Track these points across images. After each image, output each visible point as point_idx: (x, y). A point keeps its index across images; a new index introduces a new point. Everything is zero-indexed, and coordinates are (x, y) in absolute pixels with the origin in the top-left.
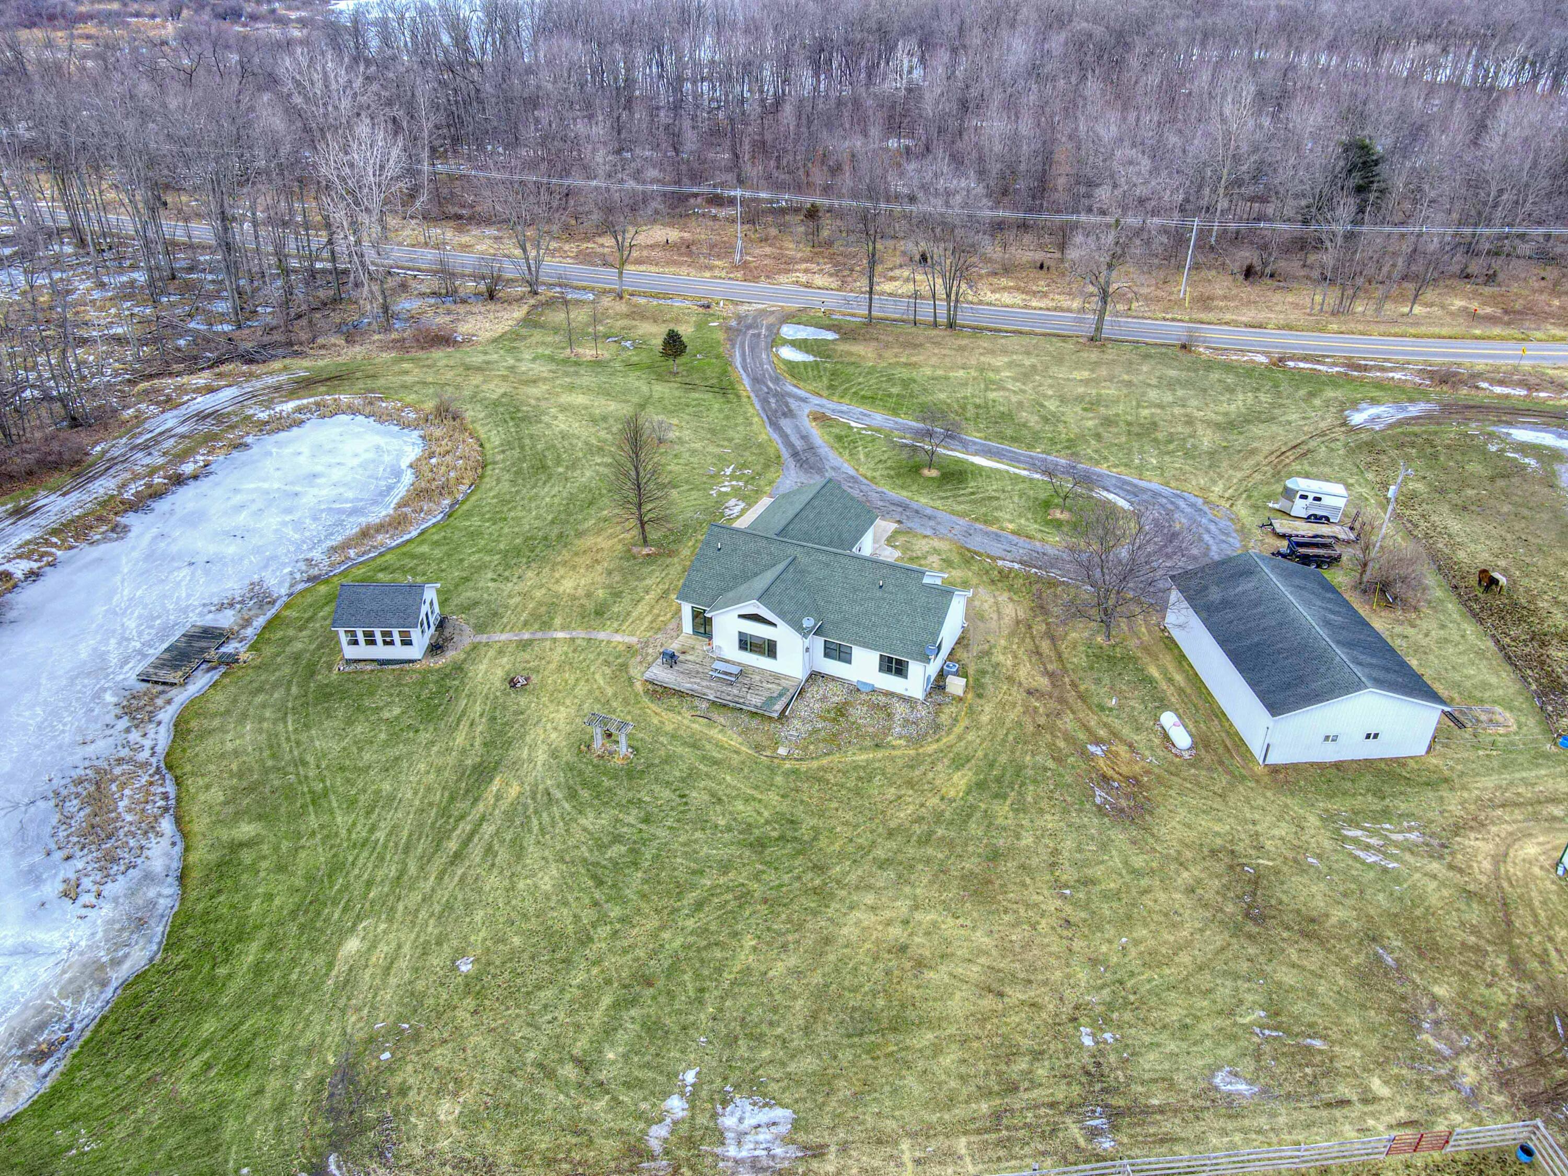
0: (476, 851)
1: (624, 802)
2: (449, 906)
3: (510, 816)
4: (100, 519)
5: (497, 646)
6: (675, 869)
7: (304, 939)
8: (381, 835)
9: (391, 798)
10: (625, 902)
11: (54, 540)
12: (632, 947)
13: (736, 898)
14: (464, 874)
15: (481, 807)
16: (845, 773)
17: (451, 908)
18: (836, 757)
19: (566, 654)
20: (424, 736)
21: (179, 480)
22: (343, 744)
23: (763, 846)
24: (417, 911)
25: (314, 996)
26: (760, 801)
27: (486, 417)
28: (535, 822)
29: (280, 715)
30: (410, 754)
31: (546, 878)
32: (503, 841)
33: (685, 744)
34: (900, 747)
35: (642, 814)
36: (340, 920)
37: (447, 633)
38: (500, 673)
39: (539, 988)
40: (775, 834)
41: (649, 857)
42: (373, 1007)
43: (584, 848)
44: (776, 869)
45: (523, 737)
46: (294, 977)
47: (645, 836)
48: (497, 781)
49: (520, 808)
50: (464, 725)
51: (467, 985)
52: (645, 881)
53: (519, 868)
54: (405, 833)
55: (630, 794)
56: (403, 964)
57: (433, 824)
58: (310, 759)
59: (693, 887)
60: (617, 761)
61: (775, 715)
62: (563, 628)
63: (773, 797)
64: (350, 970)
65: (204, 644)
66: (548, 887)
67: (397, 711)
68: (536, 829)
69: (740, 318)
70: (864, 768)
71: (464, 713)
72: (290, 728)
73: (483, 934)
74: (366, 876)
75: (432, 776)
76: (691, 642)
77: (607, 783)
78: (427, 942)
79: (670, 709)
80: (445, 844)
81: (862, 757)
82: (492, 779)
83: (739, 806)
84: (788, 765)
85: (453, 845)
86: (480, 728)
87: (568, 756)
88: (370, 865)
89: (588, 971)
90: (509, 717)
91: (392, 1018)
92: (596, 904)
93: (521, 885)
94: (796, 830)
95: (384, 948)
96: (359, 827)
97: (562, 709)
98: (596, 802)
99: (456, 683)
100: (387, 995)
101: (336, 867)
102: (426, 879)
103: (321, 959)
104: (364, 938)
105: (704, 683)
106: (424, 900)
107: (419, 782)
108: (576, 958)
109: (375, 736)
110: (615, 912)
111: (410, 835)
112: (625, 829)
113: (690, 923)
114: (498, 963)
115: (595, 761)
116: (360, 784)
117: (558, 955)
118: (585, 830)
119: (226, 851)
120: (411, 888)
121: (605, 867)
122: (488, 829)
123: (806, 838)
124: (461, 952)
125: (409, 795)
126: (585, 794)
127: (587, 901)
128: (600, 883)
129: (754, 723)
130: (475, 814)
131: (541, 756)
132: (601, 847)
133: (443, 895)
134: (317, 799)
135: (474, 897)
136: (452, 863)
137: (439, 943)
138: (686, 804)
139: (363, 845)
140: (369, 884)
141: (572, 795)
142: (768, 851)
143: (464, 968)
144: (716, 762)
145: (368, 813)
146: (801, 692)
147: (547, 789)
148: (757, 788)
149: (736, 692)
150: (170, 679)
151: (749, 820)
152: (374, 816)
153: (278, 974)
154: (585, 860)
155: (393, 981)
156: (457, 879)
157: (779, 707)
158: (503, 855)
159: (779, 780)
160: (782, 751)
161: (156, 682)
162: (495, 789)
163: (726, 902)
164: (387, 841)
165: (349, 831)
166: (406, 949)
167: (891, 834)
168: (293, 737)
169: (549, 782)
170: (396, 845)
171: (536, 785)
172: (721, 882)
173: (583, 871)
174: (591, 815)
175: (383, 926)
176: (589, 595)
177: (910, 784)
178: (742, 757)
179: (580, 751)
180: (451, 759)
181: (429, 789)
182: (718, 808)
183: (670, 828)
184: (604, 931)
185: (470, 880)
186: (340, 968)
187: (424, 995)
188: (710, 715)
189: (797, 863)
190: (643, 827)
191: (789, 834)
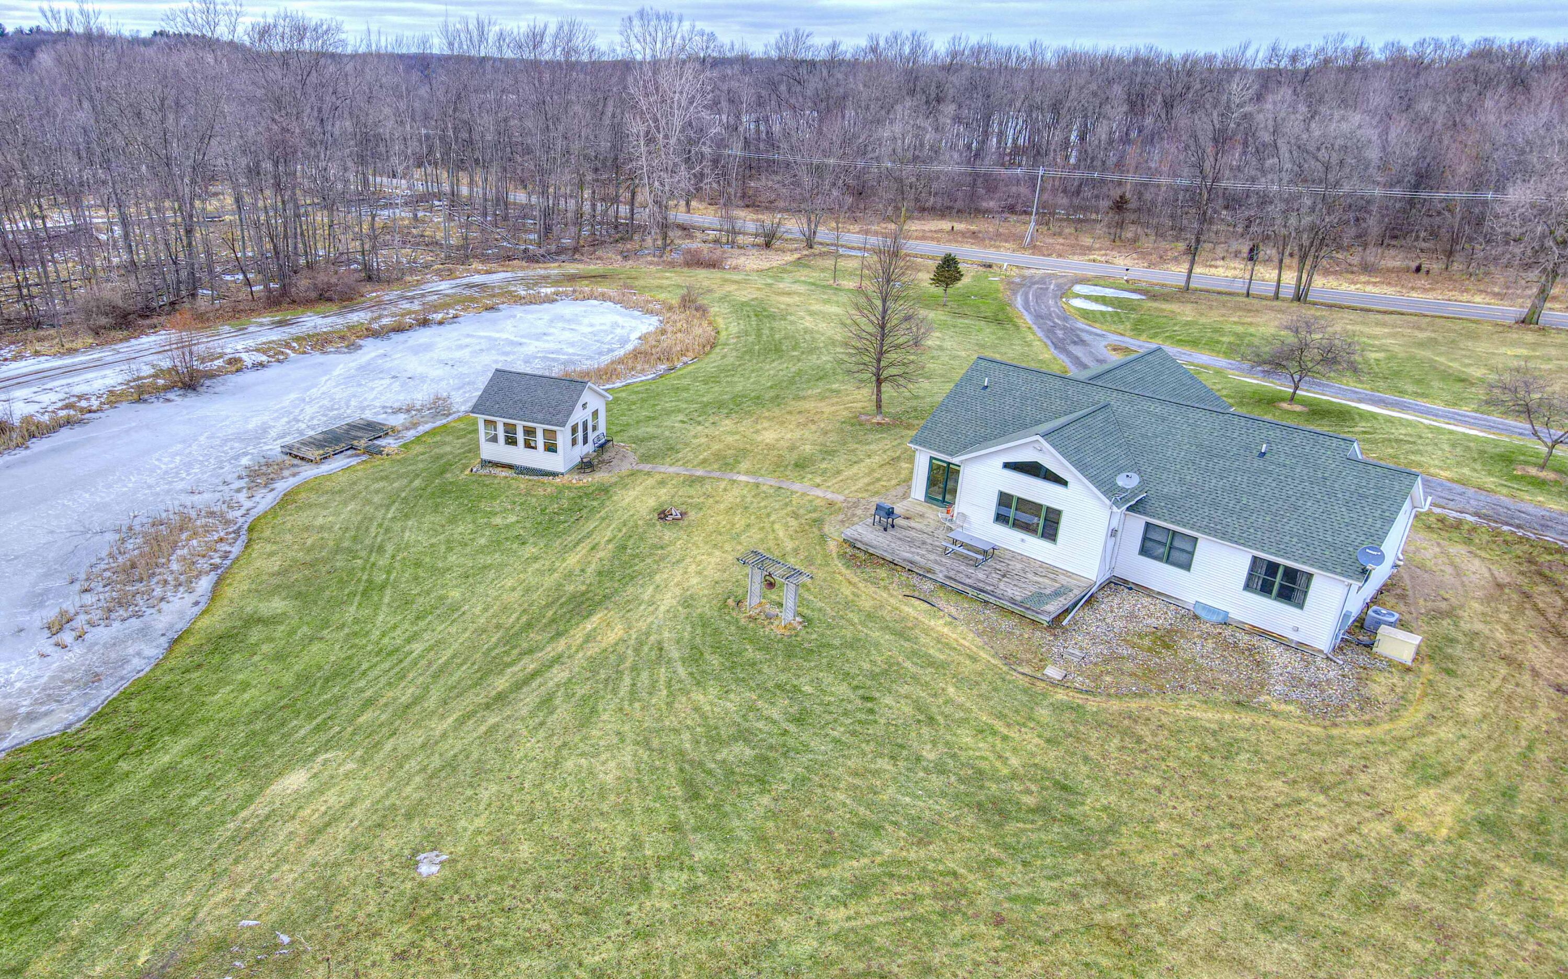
0: (529, 698)
1: (770, 684)
2: (451, 766)
3: (594, 665)
4: (342, 338)
5: (658, 477)
6: (829, 809)
7: (241, 754)
8: (418, 647)
9: (454, 608)
10: (728, 839)
11: (295, 344)
12: (717, 926)
13: (936, 896)
14: (495, 727)
15: (561, 646)
16: (1175, 733)
17: (454, 769)
18: (1156, 704)
19: (744, 497)
20: (530, 550)
21: (425, 323)
22: (433, 540)
23: (1004, 814)
24: (407, 757)
25: (196, 842)
26: (1005, 738)
27: (731, 312)
28: (627, 681)
29: (386, 502)
30: (503, 565)
31: (612, 764)
32: (569, 696)
33: (886, 628)
34: (1288, 717)
35: (794, 710)
36: (303, 740)
37: (606, 456)
38: (652, 503)
39: (525, 949)
40: (1029, 801)
41: (789, 777)
42: (259, 889)
43: (686, 736)
44: (1025, 864)
45: (651, 575)
46: (194, 802)
47: (791, 742)
48: (596, 619)
49: (613, 658)
50: (583, 549)
51: (415, 900)
52: (773, 815)
53: (577, 738)
54: (449, 653)
55: (783, 677)
56: (342, 831)
57: (490, 650)
58: (390, 548)
59: (857, 850)
60: (777, 629)
61: (1045, 619)
62: (747, 473)
63: (1032, 741)
64: (267, 817)
65: (359, 434)
66: (609, 779)
67: (512, 519)
68: (623, 691)
69: (1024, 277)
70: (1214, 733)
71: (589, 534)
72: (390, 516)
73: (479, 822)
74: (368, 693)
75: (516, 594)
76: (920, 509)
77: (750, 653)
78: (394, 807)
79: (875, 582)
80: (490, 679)
81: (1208, 716)
82: (590, 614)
83: (966, 737)
84: (1061, 695)
85: (501, 683)
86: (601, 554)
87: (705, 608)
88: (383, 680)
89: (622, 946)
90: (644, 548)
91: (274, 916)
92: (676, 827)
93: (569, 765)
94: (1072, 805)
95: (332, 798)
96: (398, 631)
97: (717, 553)
98: (726, 675)
99: (595, 503)
100: (288, 875)
101: (342, 672)
102: (443, 717)
103: (241, 788)
104: (315, 776)
105: (933, 557)
106: (423, 746)
107: (496, 598)
108: (608, 914)
109: (472, 540)
110: (705, 853)
111: (454, 656)
112: (760, 725)
113: (837, 916)
114: (479, 878)
115: (743, 622)
116: (428, 584)
117: (578, 898)
118: (697, 709)
119: (239, 623)
120: (417, 724)
121: (710, 773)
122: (559, 675)
123: (1092, 822)
124: (433, 841)
125: (477, 610)
126: (715, 661)
127: (663, 819)
128: (694, 794)
129: (1006, 624)
130: (550, 651)
131: (668, 600)
132: (715, 740)
133: (453, 746)
134: (370, 590)
135: (493, 761)
136: (488, 706)
137: (409, 817)
138: (871, 711)
139: (390, 654)
140: (369, 703)
141: (694, 657)
142: (1011, 827)
143: (424, 869)
144: (932, 663)
145: (418, 618)
146: (1090, 600)
147: (659, 643)
148: (1001, 716)
149: (981, 576)
150: (309, 456)
151: (984, 765)
152: (422, 624)
153: (179, 790)
154: (682, 753)
155: (313, 852)
156: (483, 728)
157: (1053, 607)
158: (563, 713)
159: (1043, 713)
160: (1053, 672)
161: (296, 456)
162: (589, 627)
163: (918, 898)
164: (421, 657)
165: (383, 634)
166: (358, 811)
167: (1282, 866)
168: (386, 523)
169: (666, 634)
170: (430, 664)
171: (648, 634)
172: (912, 856)
173: (672, 768)
174: (713, 691)
175: (351, 766)
176: (792, 448)
177: (1317, 783)
178: (979, 667)
179: (725, 604)
180: (549, 581)
181: (505, 609)
182: (925, 730)
183: (836, 741)
184: (675, 880)
185: (500, 736)
186: (260, 807)
187: (343, 893)
188: (933, 600)
189: (1072, 864)
190: (792, 728)
191: (1059, 808)
